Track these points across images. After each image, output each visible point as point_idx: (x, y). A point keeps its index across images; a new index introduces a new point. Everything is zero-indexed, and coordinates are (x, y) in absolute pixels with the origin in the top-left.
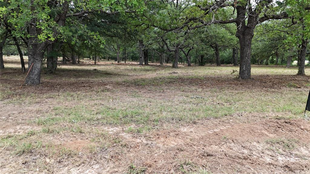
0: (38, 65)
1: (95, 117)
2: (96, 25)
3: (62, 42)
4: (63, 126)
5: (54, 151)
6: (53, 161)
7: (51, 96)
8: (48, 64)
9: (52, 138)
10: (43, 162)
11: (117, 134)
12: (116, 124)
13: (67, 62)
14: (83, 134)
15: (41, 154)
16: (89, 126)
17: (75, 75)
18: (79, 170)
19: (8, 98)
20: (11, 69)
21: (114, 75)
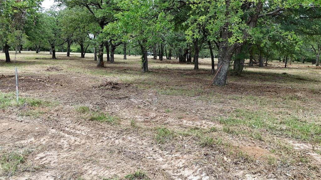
0: (226, 67)
1: (279, 127)
2: (292, 23)
3: (251, 44)
4: (242, 129)
5: (232, 151)
6: (230, 160)
7: (234, 98)
8: (234, 66)
9: (231, 138)
10: (221, 159)
11: (305, 152)
12: (304, 140)
13: (254, 65)
14: (263, 142)
15: (220, 151)
16: (270, 135)
17: (261, 79)
18: (254, 178)
19: (198, 95)
20: (203, 70)
21: (309, 81)
